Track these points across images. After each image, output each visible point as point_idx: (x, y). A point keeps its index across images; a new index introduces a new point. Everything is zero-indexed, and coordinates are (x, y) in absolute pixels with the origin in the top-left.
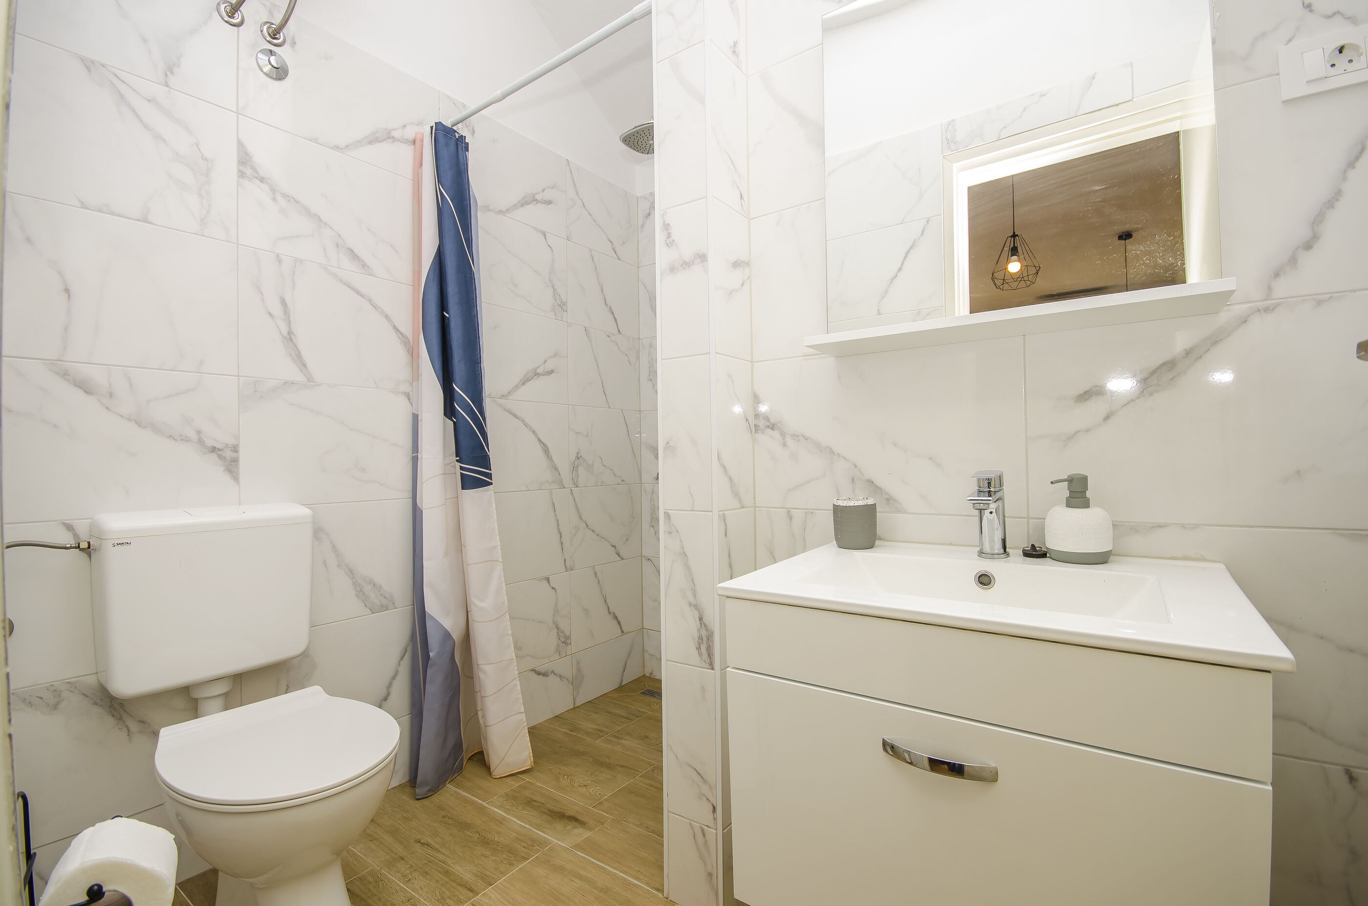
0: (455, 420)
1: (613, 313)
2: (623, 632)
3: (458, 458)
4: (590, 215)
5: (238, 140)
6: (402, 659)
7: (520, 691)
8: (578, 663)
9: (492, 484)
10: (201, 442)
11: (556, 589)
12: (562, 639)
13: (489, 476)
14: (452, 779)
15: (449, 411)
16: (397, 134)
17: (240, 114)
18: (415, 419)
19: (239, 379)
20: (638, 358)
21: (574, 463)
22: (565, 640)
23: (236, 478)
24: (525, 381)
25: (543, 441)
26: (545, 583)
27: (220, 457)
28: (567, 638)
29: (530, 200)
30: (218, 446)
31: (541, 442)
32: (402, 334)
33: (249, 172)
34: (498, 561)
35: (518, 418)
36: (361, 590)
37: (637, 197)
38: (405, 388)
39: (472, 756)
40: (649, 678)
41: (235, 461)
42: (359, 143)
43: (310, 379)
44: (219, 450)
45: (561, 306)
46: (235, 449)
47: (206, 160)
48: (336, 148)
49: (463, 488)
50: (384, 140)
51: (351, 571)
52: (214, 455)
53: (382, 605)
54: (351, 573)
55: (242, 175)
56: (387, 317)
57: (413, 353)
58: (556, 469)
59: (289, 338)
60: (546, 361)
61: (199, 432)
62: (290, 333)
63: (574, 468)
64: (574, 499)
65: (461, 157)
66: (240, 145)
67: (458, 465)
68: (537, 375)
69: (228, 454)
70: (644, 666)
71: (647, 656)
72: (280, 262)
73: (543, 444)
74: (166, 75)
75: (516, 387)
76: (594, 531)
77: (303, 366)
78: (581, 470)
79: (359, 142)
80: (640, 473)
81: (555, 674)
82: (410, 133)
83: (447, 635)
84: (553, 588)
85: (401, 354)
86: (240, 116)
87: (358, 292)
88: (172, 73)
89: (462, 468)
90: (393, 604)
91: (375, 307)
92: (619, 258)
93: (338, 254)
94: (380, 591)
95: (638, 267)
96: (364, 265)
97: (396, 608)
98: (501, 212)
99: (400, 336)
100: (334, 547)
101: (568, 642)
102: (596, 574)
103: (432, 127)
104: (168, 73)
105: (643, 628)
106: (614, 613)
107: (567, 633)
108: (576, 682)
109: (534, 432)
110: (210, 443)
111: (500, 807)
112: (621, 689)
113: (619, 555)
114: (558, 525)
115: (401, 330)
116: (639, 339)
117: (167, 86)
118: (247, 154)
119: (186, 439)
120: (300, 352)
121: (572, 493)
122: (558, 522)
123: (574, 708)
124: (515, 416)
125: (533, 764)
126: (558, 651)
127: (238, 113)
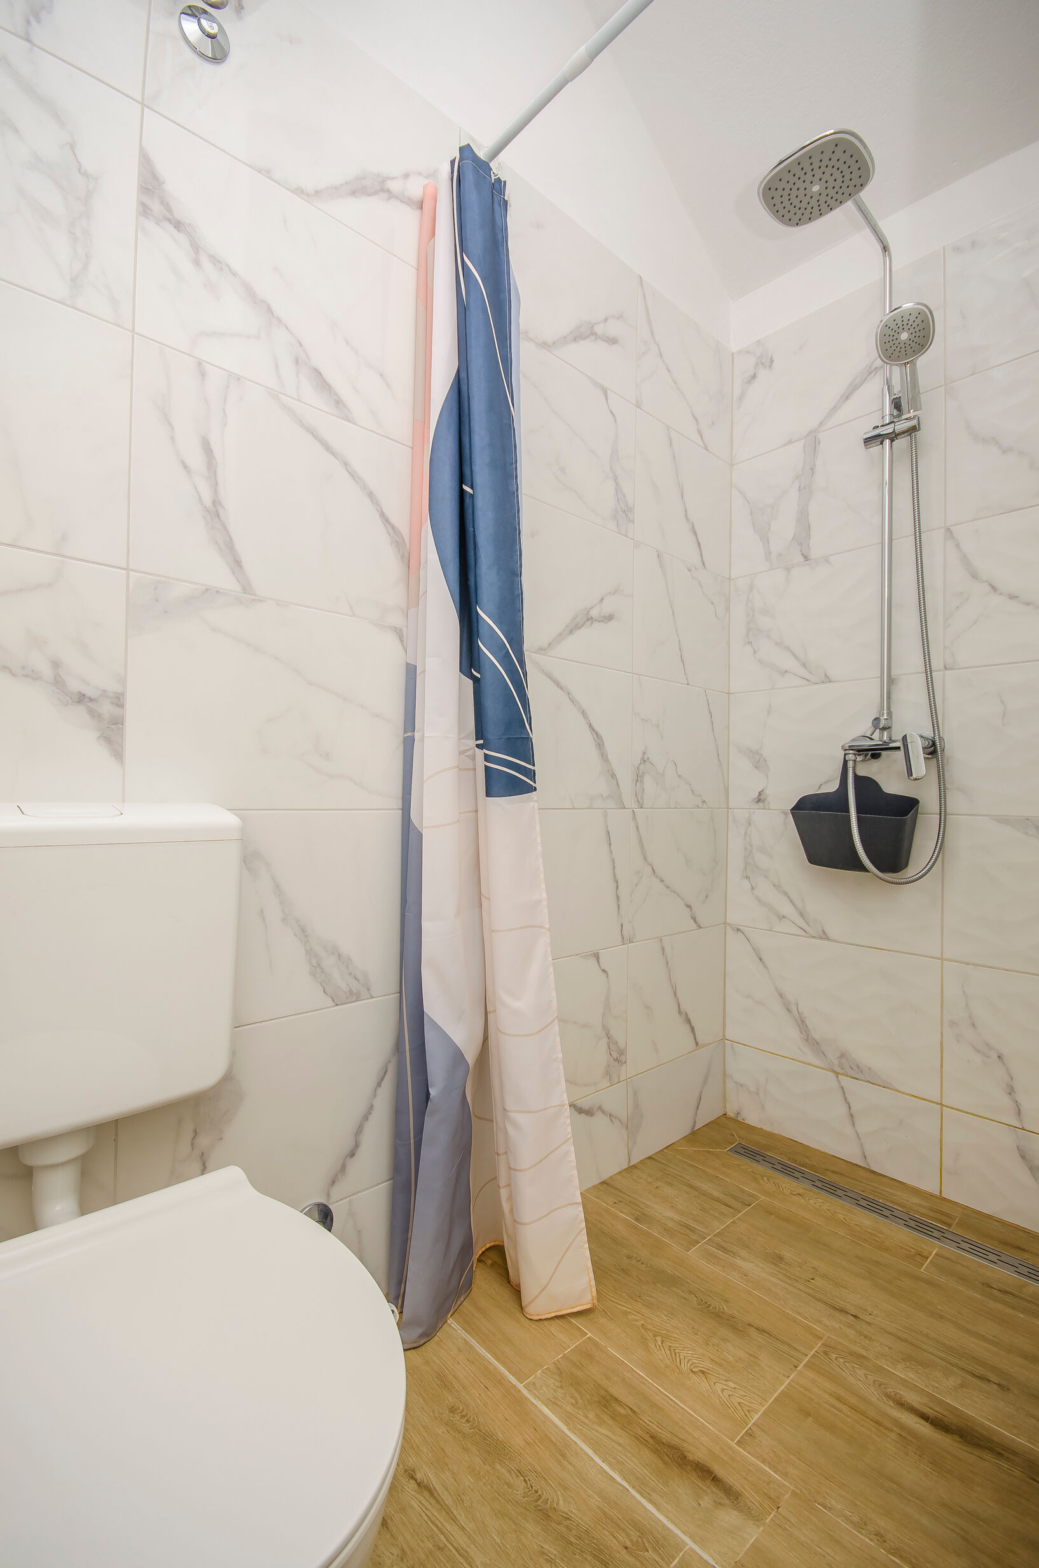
0: (479, 676)
1: (695, 534)
2: (697, 1044)
3: (481, 742)
4: (669, 370)
5: (141, 148)
6: (379, 1085)
7: (574, 1164)
8: (635, 1093)
9: (535, 789)
10: (58, 682)
11: (609, 973)
12: (615, 1055)
13: (532, 775)
14: (456, 1307)
15: (470, 659)
16: (394, 186)
17: (148, 107)
18: (411, 673)
19: (128, 575)
20: (728, 609)
21: (638, 768)
22: (618, 1057)
23: (118, 754)
24: (573, 628)
25: (595, 729)
26: (593, 961)
27: (92, 713)
28: (622, 1052)
29: (584, 333)
30: (90, 692)
31: (593, 730)
32: (393, 527)
33: (156, 207)
34: (541, 927)
35: (561, 688)
36: (319, 965)
37: (733, 354)
38: (396, 620)
39: (483, 1252)
40: (734, 1120)
41: (118, 722)
42: (333, 192)
43: (247, 588)
44: (91, 700)
45: (624, 513)
46: (119, 700)
47: (86, 174)
48: (299, 192)
49: (489, 794)
50: (375, 193)
51: (303, 930)
52: (81, 710)
53: (351, 992)
54: (303, 933)
55: (144, 210)
56: (371, 495)
57: (410, 562)
58: (613, 776)
59: (214, 513)
60: (602, 599)
61: (56, 664)
62: (216, 502)
63: (639, 778)
64: (637, 827)
65: (498, 217)
66: (145, 160)
67: (480, 753)
68: (590, 619)
69: (106, 709)
70: (725, 1099)
71: (730, 1084)
72: (203, 374)
73: (597, 734)
74: (28, 22)
75: (560, 637)
76: (662, 881)
77: (237, 564)
78: (648, 780)
79: (336, 188)
80: (727, 790)
81: (603, 1112)
82: (415, 188)
83: (458, 1056)
84: (604, 971)
85: (390, 564)
86: (146, 110)
87: (328, 447)
88: (39, 21)
89: (487, 758)
90: (368, 989)
91: (353, 475)
92: (705, 446)
93: (298, 376)
94: (348, 968)
95: (732, 465)
96: (338, 403)
97: (372, 997)
98: (544, 345)
99: (391, 531)
100: (277, 887)
101: (623, 1058)
102: (663, 949)
103: (453, 162)
104: (32, 20)
105: (724, 1038)
106: (686, 1013)
107: (622, 1045)
108: (632, 1125)
109: (584, 713)
110: (75, 686)
111: (553, 1404)
112: (694, 1136)
113: (695, 921)
114: (614, 868)
115: (394, 520)
116: (730, 579)
117: (28, 40)
118: (155, 176)
119: (32, 676)
120: (231, 538)
121: (634, 818)
122: (614, 863)
123: (631, 1169)
124: (558, 684)
125: (595, 1301)
126: (608, 1074)
127: (143, 104)
